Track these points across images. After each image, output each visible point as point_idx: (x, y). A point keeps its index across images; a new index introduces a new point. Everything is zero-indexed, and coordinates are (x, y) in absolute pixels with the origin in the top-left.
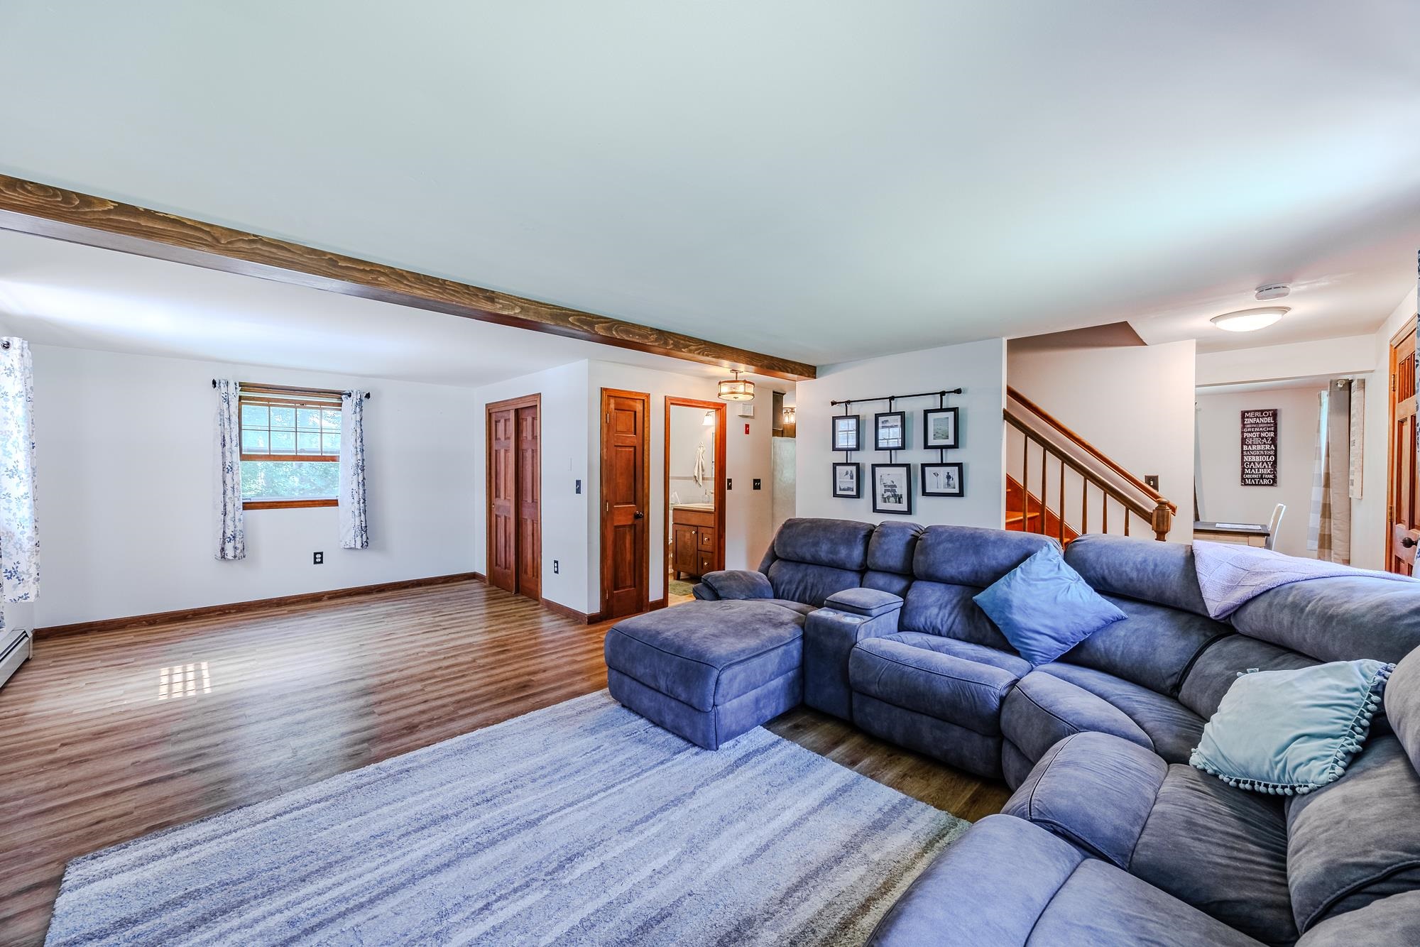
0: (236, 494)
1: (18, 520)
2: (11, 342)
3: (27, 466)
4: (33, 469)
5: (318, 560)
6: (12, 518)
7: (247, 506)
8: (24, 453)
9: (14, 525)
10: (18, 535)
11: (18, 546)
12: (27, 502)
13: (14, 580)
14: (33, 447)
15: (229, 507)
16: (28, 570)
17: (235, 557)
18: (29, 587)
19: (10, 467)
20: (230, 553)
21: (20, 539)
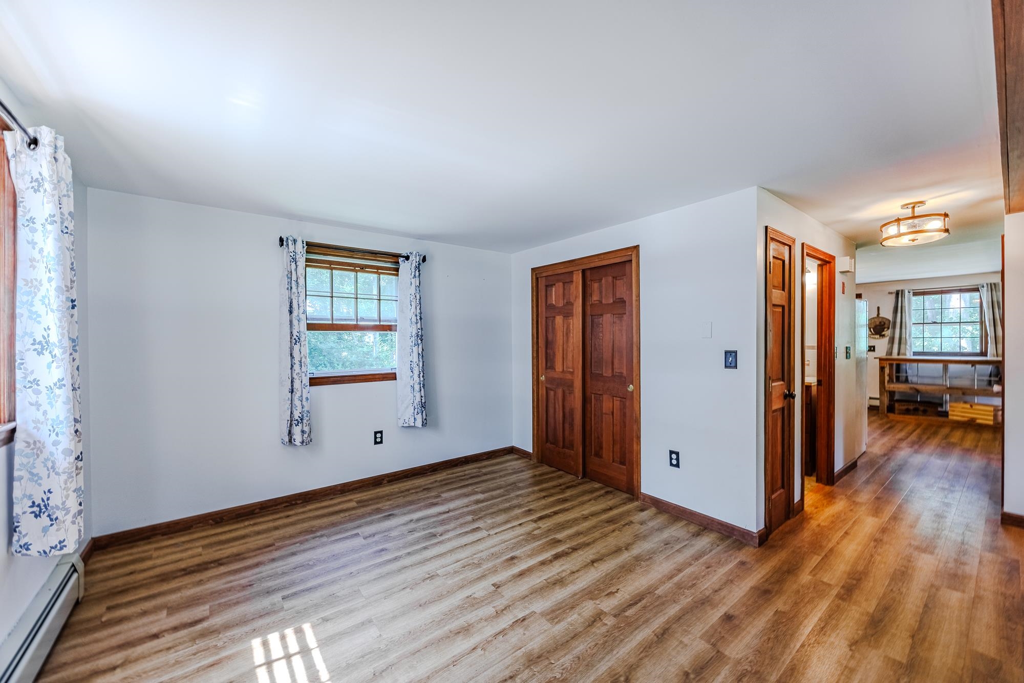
0: (304, 369)
1: (50, 422)
2: (38, 137)
3: (63, 335)
4: (73, 341)
5: (378, 440)
6: (42, 418)
7: (315, 382)
8: (57, 315)
9: (45, 429)
10: (50, 448)
11: (50, 464)
12: (63, 394)
13: (44, 520)
14: (73, 307)
15: (297, 385)
16: (64, 503)
17: (302, 442)
18: (66, 531)
19: (39, 338)
20: (298, 437)
21: (52, 454)
